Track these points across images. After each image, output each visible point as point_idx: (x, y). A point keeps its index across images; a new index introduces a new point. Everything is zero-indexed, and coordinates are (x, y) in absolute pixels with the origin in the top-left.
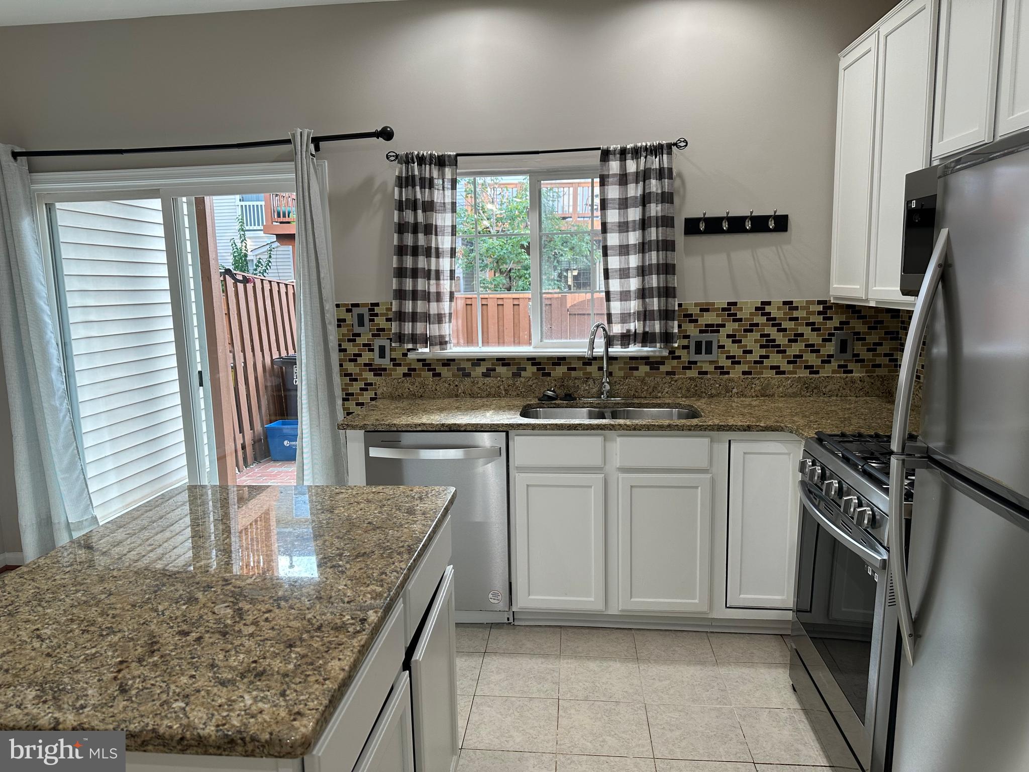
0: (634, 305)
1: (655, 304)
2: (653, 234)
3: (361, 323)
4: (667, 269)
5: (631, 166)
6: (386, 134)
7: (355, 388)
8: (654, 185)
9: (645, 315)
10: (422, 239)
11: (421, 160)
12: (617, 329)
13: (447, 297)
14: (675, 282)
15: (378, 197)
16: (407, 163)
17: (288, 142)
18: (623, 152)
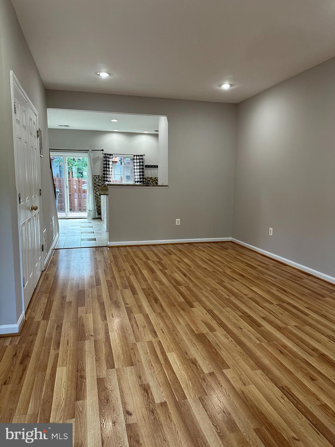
0: (139, 177)
1: (142, 177)
2: (141, 167)
3: (97, 178)
4: (143, 172)
5: (138, 157)
6: (103, 150)
7: (96, 188)
8: (141, 160)
9: (140, 178)
10: (108, 166)
11: (108, 154)
12: (136, 180)
13: (111, 174)
14: (144, 174)
15: (100, 159)
16: (105, 154)
17: (88, 150)
18: (137, 155)
